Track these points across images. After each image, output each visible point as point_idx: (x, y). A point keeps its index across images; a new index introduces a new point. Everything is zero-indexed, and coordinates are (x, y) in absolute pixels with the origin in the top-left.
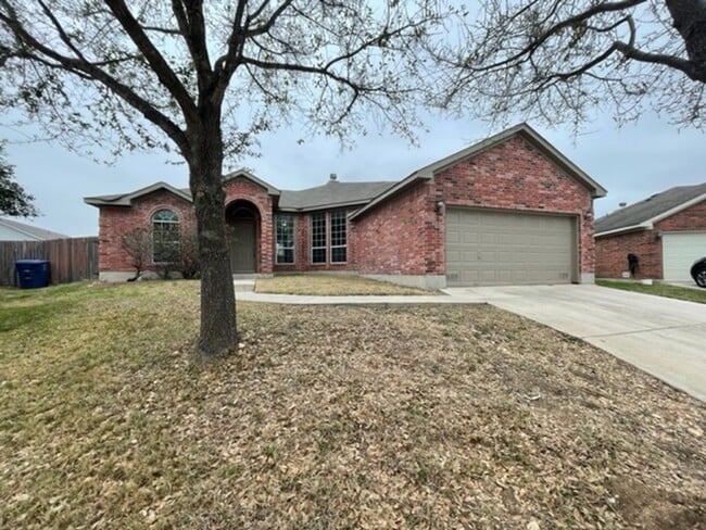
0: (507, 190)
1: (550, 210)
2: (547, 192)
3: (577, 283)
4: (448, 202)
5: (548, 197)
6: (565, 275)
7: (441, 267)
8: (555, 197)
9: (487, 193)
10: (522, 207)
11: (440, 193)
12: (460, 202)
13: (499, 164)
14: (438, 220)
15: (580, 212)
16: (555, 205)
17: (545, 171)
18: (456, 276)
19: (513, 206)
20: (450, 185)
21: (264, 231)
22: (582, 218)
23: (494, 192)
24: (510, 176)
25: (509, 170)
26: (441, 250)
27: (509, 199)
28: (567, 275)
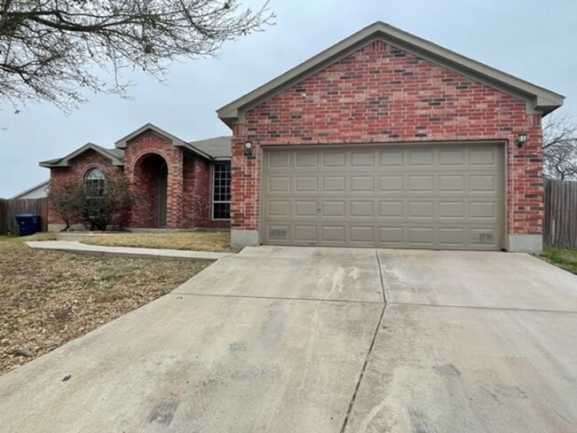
0: (358, 117)
1: (439, 137)
2: (433, 111)
3: (504, 250)
4: (263, 143)
5: (436, 119)
6: (484, 238)
7: (253, 220)
8: (449, 117)
9: (322, 125)
10: (385, 138)
11: (253, 133)
12: (280, 141)
13: (343, 85)
14: (249, 164)
15: (510, 136)
16: (450, 130)
17: (431, 81)
18: (284, 232)
19: (366, 137)
20: (267, 121)
21: (170, 185)
22: (512, 145)
23: (333, 123)
24: (362, 97)
25: (360, 89)
26: (253, 199)
27: (360, 130)
28: (489, 236)
